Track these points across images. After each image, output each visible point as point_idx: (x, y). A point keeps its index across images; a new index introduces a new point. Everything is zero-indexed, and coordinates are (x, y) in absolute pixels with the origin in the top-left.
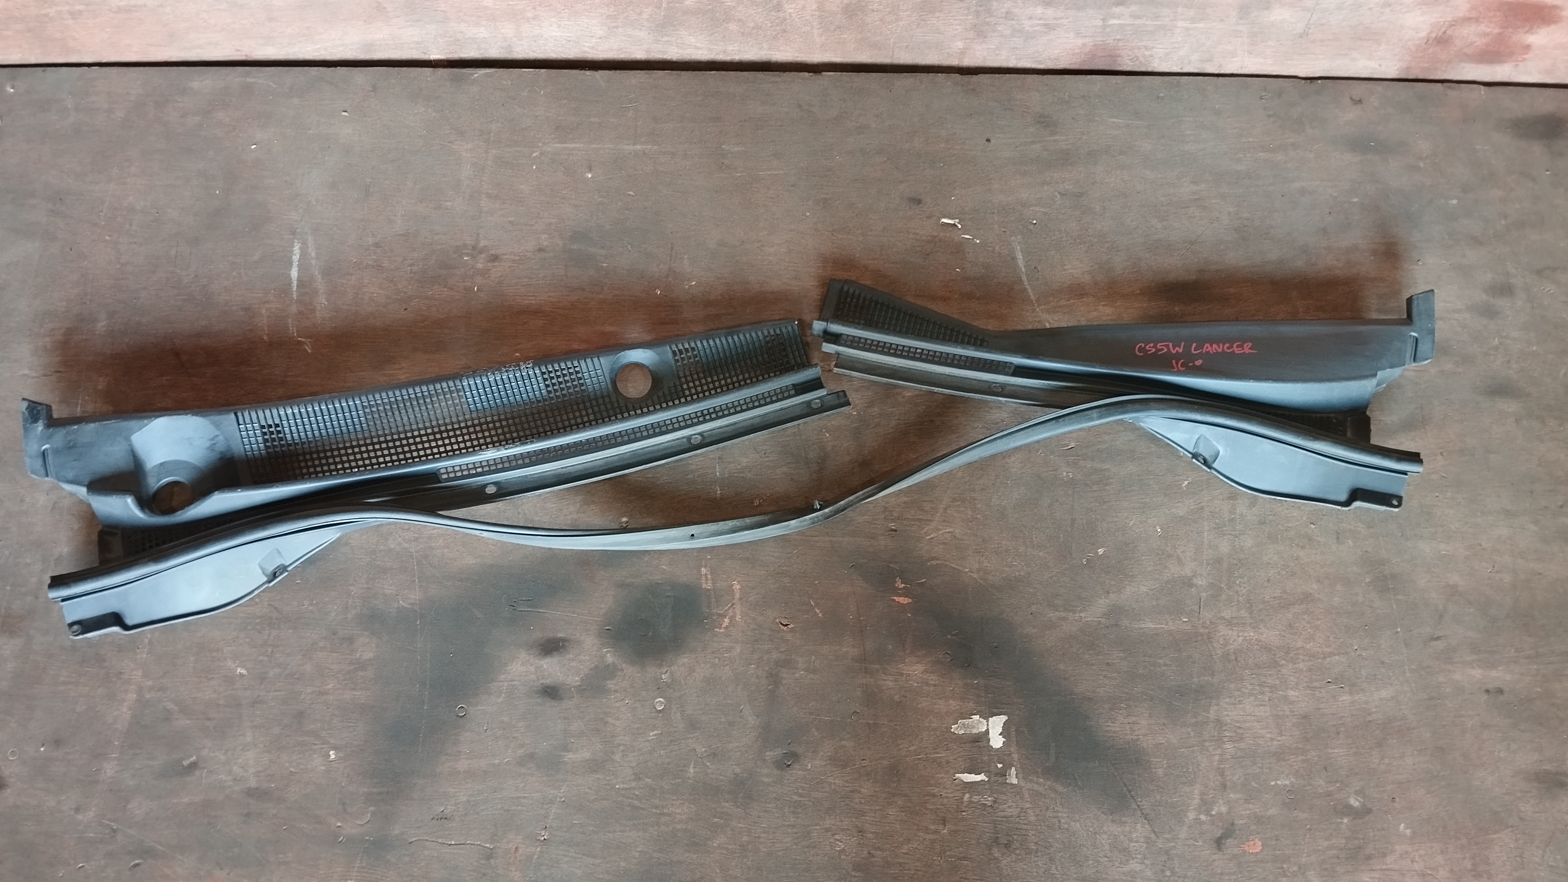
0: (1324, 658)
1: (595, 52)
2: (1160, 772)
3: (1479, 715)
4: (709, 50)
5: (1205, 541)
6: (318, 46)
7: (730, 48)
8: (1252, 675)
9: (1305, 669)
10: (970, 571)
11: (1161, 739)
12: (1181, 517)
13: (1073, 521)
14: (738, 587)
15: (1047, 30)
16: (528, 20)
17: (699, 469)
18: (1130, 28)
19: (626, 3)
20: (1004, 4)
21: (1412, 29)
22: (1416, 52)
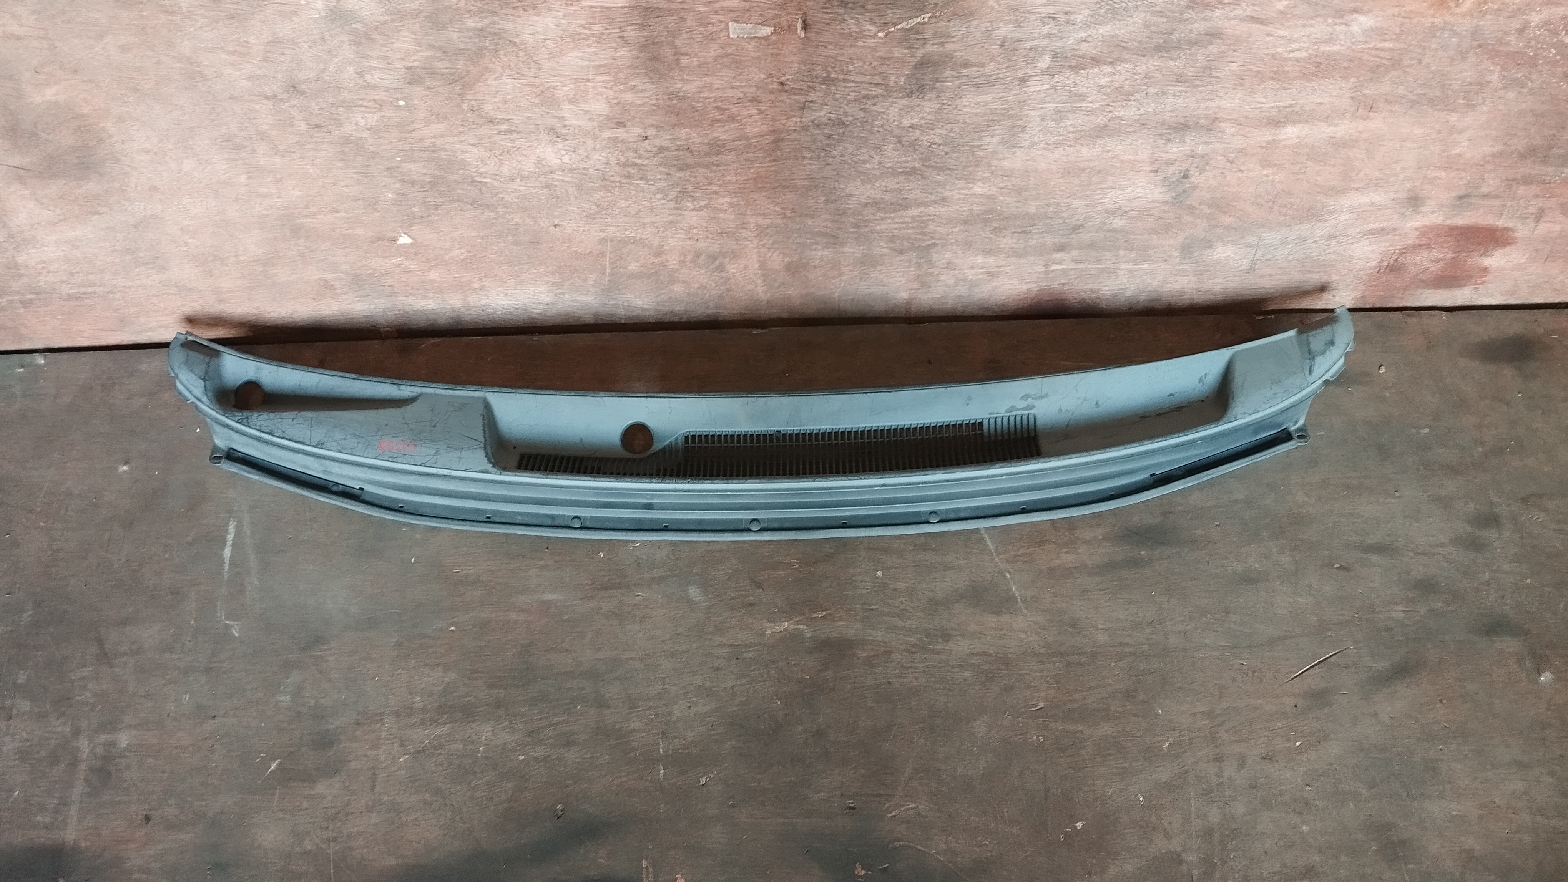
4: (656, 310)
5: (1192, 809)
10: (936, 853)
12: (1165, 783)
13: (1047, 790)
14: (683, 880)
15: (990, 278)
16: (475, 290)
17: (642, 746)
18: (1073, 272)
19: (570, 271)
20: (944, 255)
21: (1362, 259)
22: (1369, 281)
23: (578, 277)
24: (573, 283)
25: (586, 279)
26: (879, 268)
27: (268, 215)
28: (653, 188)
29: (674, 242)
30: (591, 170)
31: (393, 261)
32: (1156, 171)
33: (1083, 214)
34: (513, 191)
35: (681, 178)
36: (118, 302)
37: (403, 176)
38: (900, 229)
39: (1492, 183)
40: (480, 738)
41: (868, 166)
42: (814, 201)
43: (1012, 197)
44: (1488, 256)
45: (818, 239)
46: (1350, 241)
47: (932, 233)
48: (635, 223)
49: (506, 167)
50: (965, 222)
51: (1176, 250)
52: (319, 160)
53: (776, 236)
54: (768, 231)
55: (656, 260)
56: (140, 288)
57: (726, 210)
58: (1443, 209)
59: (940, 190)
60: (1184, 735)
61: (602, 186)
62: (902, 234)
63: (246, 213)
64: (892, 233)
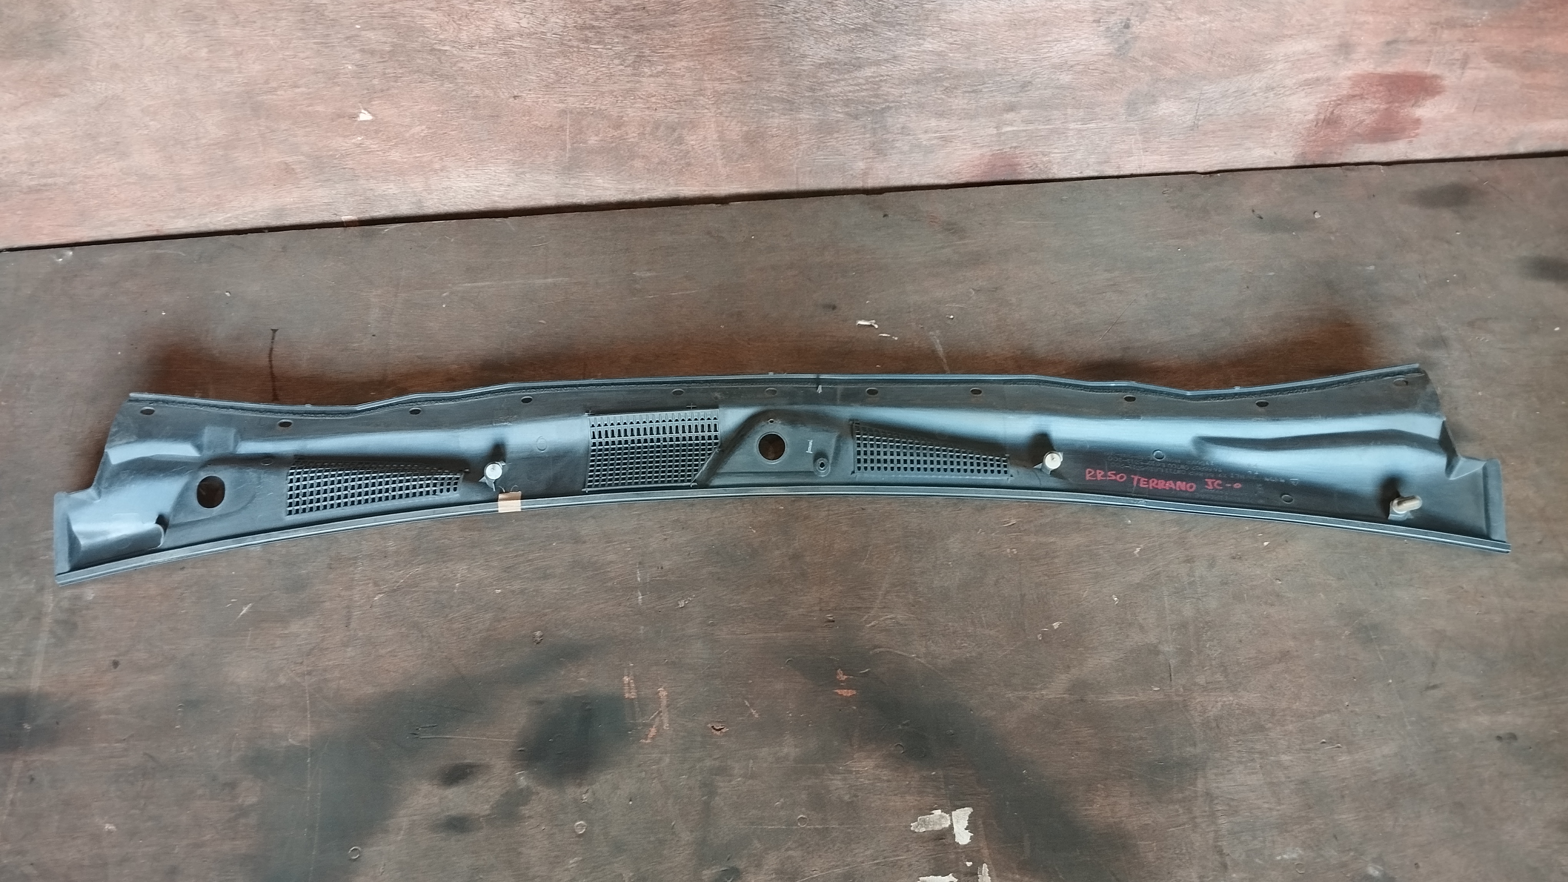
0: (1314, 717)
1: (505, 201)
2: (1151, 856)
3: (1495, 764)
4: (617, 190)
5: (1166, 605)
6: (229, 215)
7: (638, 186)
8: (1238, 741)
9: (1294, 731)
10: (917, 657)
11: (1146, 820)
12: (1138, 584)
13: (1023, 596)
14: (665, 693)
15: (943, 143)
16: (436, 171)
17: (619, 576)
18: (1024, 134)
19: (531, 147)
20: (898, 118)
21: (1300, 112)
22: (1308, 136)
23: (539, 154)
24: (533, 161)
25: (546, 157)
26: (836, 135)
27: (228, 93)
28: (611, 53)
29: (634, 112)
30: (549, 34)
31: (353, 141)
32: (1098, 21)
33: (1030, 70)
34: (474, 59)
35: (638, 40)
36: (79, 194)
37: (363, 45)
38: (854, 92)
39: (1417, 27)
40: (455, 576)
41: (820, 23)
42: (769, 63)
43: (961, 53)
44: (1419, 106)
45: (775, 105)
46: (1288, 93)
47: (886, 95)
48: (594, 91)
49: (465, 33)
50: (918, 82)
51: (1122, 107)
52: (279, 30)
53: (733, 103)
54: (726, 98)
55: (615, 134)
56: (100, 178)
57: (684, 76)
58: (1374, 56)
59: (892, 48)
60: (1154, 542)
61: (560, 52)
62: (856, 97)
63: (207, 91)
64: (847, 96)
